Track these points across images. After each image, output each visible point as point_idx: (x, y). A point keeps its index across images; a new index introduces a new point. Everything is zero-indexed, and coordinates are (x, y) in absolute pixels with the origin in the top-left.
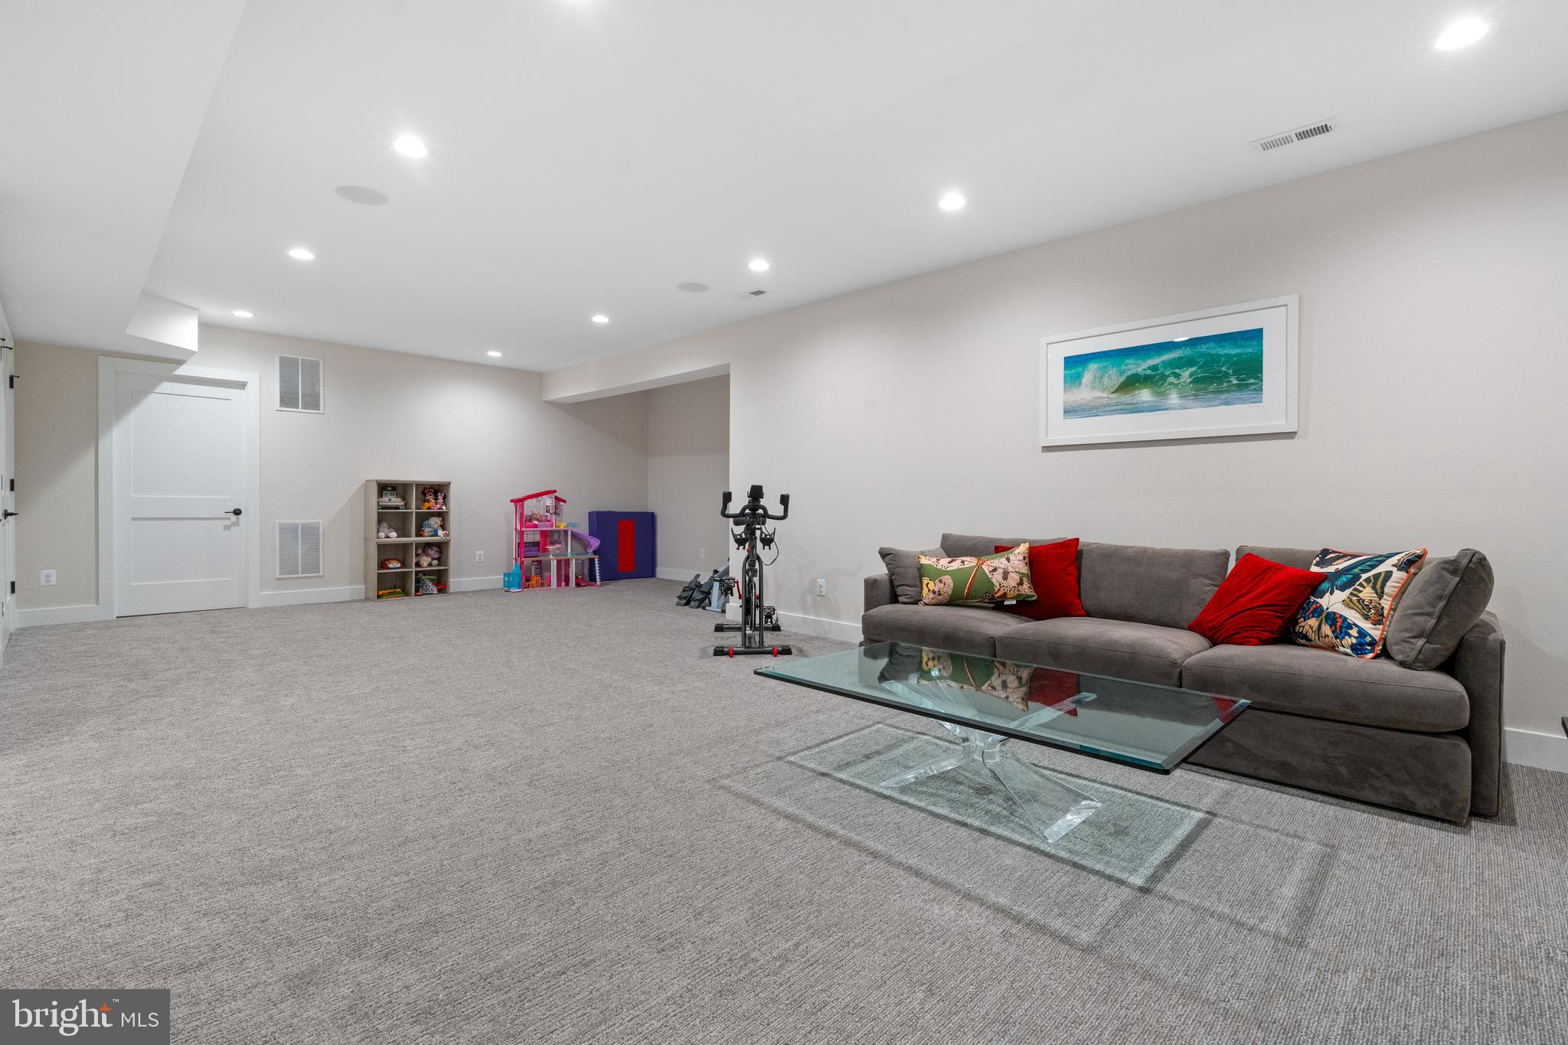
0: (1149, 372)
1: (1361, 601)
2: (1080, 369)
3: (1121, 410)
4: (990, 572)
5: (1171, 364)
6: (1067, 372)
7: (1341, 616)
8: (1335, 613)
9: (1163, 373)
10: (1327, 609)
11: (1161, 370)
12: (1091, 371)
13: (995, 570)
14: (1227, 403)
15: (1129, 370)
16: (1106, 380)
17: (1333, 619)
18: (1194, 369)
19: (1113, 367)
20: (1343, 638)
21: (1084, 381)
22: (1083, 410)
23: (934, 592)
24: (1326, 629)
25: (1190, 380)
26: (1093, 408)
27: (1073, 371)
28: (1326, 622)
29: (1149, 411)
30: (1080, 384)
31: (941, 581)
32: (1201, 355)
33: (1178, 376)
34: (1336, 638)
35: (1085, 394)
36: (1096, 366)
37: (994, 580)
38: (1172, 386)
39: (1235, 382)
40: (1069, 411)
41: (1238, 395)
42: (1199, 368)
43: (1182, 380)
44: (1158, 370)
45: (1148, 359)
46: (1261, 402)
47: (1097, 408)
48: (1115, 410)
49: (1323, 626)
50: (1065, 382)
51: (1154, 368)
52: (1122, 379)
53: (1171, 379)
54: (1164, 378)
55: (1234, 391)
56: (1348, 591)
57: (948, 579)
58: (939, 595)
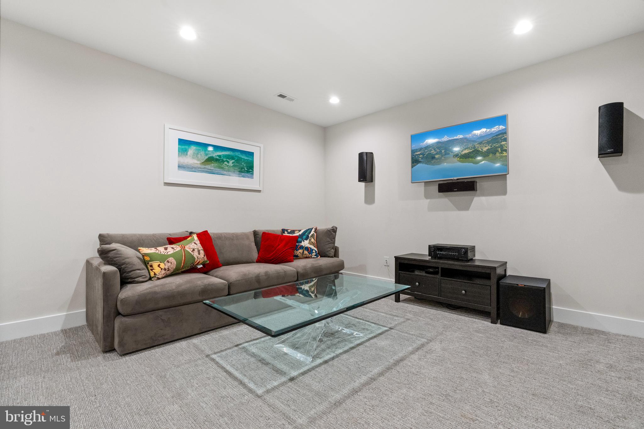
0: (218, 157)
1: (312, 242)
2: (187, 147)
3: (206, 171)
4: (192, 251)
5: (226, 156)
6: (180, 147)
7: (309, 247)
8: (307, 247)
9: (223, 159)
10: (305, 246)
11: (222, 158)
12: (192, 150)
13: (194, 250)
14: (243, 177)
15: (210, 154)
16: (199, 156)
17: (307, 249)
18: (234, 161)
19: (202, 151)
20: (312, 253)
21: (189, 153)
22: (188, 168)
23: (165, 269)
24: (306, 252)
25: (232, 165)
26: (193, 168)
27: (183, 147)
28: (305, 250)
29: (218, 174)
30: (187, 154)
31: (168, 262)
32: (236, 156)
33: (228, 162)
34: (309, 254)
35: (189, 160)
36: (195, 148)
37: (195, 256)
38: (226, 166)
39: (246, 169)
40: (181, 167)
41: (247, 174)
42: (235, 161)
43: (230, 164)
44: (221, 157)
45: (217, 152)
46: (253, 178)
47: (195, 168)
48: (204, 171)
49: (304, 251)
50: (179, 151)
51: (220, 156)
52: (207, 157)
53: (226, 163)
54: (223, 161)
55: (246, 173)
56: (308, 240)
57: (171, 259)
58: (168, 270)
